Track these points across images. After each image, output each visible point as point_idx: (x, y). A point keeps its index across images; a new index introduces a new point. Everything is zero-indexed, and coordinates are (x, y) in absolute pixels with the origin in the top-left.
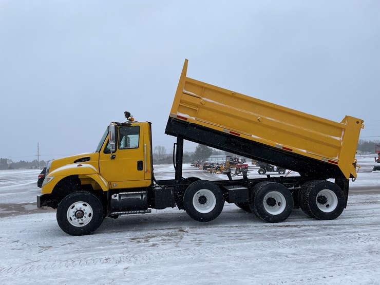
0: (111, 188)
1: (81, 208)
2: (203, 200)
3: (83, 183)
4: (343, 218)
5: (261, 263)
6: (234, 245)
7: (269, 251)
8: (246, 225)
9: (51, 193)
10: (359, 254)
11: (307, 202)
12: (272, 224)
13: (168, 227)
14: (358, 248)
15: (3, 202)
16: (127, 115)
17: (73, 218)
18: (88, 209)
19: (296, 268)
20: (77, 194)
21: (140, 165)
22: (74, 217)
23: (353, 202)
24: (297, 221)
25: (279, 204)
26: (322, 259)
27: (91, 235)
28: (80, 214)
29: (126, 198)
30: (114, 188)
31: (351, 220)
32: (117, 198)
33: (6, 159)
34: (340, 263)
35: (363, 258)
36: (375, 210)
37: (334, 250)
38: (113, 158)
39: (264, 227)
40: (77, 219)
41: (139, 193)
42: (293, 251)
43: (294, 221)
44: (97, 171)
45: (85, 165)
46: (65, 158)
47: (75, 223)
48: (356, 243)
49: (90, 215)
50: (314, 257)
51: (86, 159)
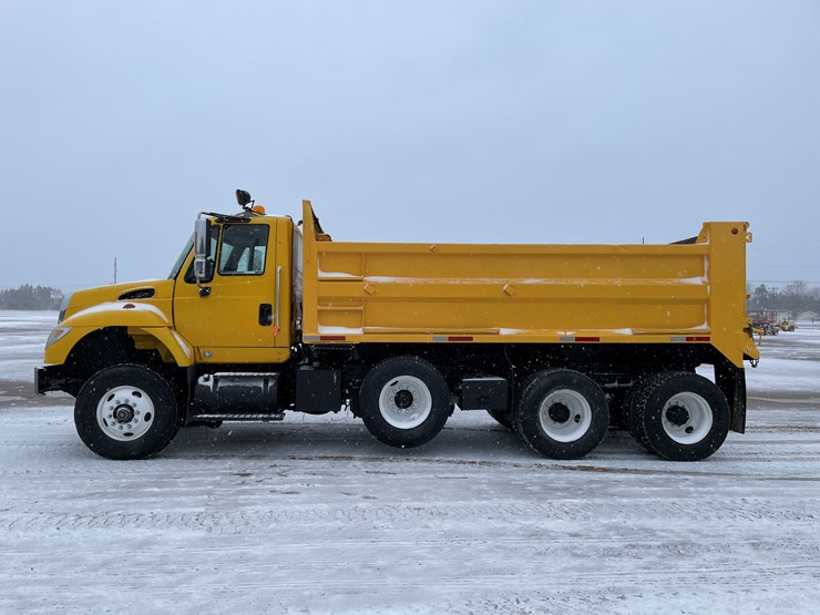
0: (198, 361)
1: (127, 401)
2: (404, 400)
3: (139, 346)
4: (721, 460)
5: (490, 550)
6: (449, 504)
7: (521, 522)
8: (495, 460)
9: (62, 362)
10: (726, 548)
11: (641, 419)
12: (555, 462)
13: (321, 455)
14: (729, 531)
15: (5, 377)
16: (243, 197)
17: (109, 421)
18: (144, 404)
19: (565, 569)
20: (123, 368)
21: (265, 313)
22: (113, 419)
23: (758, 425)
24: (613, 459)
25: (578, 418)
26: (635, 551)
27: (148, 461)
28: (125, 414)
29: (231, 384)
30: (205, 360)
31: (739, 464)
32: (210, 383)
33: (50, 289)
34: (673, 563)
35: (732, 556)
36: (802, 446)
37: (672, 531)
38: (204, 293)
39: (534, 468)
40: (118, 425)
41: (258, 376)
42: (575, 527)
43: (608, 459)
44: (167, 320)
45: (141, 306)
46: (101, 289)
47: (115, 432)
48: (730, 520)
49: (148, 417)
50: (616, 545)
51: (146, 293)
